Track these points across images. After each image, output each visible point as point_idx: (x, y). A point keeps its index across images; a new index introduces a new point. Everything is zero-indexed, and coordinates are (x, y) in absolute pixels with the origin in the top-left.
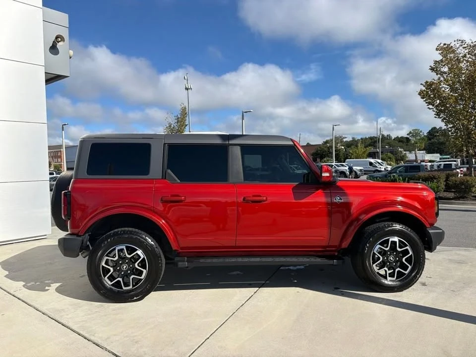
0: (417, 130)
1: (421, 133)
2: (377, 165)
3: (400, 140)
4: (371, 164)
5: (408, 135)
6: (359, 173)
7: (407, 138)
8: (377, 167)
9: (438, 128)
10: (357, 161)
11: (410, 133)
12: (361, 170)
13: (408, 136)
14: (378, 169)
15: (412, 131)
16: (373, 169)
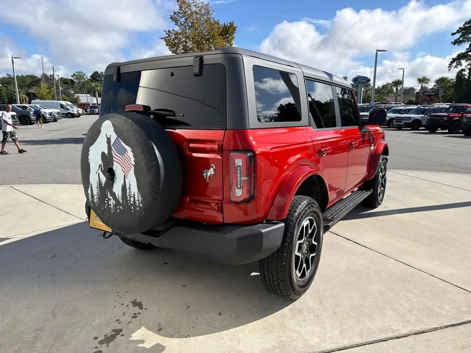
0: (80, 72)
1: (85, 76)
2: (69, 107)
3: (64, 81)
4: (62, 106)
5: (72, 76)
6: (57, 116)
7: (72, 81)
8: (69, 110)
9: (99, 72)
10: (46, 103)
11: (74, 75)
12: (58, 113)
13: (72, 78)
14: (69, 111)
15: (76, 74)
16: (66, 112)
